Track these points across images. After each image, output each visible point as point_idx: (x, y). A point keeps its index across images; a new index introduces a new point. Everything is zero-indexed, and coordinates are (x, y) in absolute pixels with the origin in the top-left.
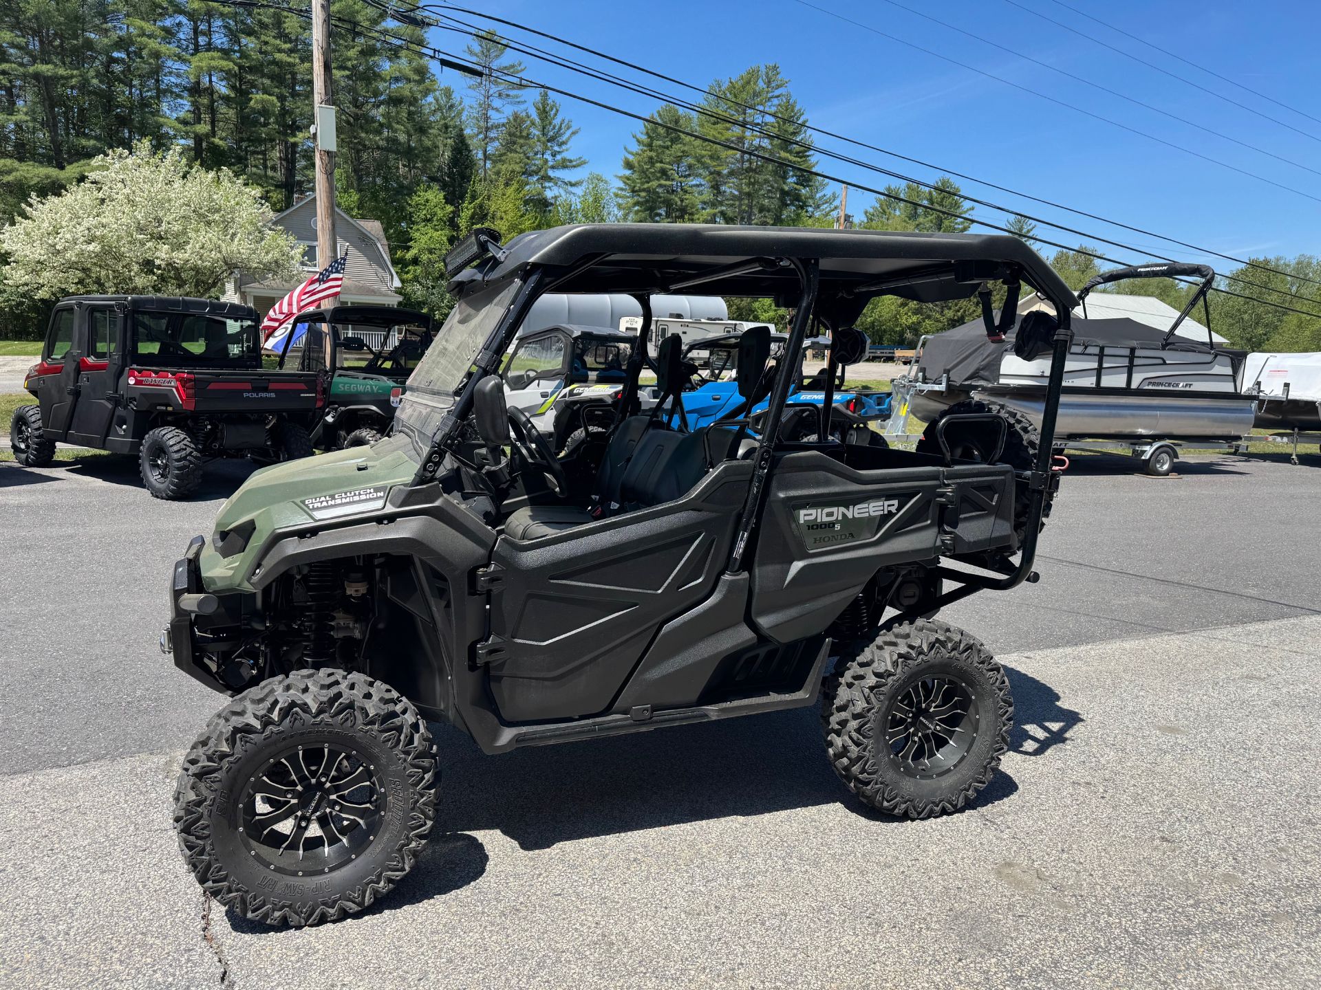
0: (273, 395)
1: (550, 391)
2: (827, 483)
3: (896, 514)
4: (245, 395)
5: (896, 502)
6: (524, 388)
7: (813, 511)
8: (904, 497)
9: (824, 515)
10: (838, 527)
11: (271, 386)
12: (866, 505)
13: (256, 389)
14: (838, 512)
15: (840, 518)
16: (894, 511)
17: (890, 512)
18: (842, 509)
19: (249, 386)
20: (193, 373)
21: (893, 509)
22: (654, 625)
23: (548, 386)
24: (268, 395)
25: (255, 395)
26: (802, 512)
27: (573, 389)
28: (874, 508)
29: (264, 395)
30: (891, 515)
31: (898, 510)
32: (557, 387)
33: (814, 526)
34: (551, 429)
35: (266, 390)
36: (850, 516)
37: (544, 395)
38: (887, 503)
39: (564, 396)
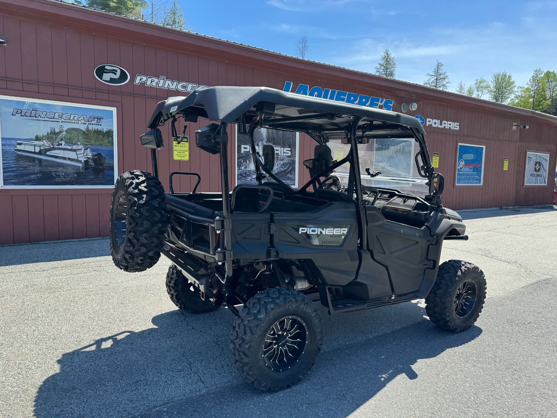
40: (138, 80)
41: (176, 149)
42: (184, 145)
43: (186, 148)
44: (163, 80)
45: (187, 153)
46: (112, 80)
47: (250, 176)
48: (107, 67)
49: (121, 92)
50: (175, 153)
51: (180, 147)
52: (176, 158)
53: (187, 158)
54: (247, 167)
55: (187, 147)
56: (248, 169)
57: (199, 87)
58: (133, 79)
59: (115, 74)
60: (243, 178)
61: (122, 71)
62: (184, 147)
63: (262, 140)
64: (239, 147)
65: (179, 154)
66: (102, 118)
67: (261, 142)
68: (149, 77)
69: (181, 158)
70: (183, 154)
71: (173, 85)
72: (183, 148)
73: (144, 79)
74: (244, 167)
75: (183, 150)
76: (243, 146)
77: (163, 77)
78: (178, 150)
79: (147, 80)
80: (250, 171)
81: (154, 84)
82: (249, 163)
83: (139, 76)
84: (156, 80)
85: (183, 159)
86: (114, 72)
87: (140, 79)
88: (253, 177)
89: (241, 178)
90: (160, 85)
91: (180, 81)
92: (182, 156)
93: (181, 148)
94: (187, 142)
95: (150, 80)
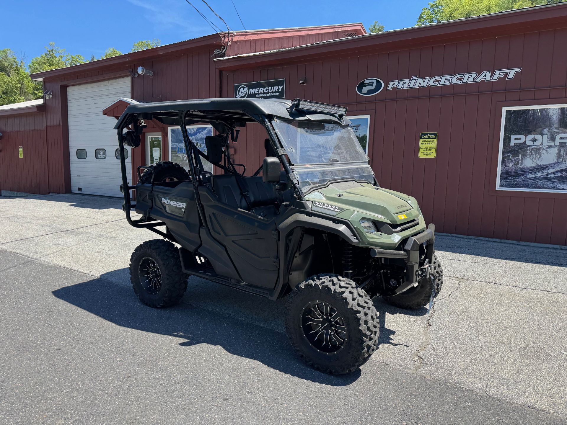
40: (390, 87)
41: (422, 147)
42: (432, 142)
43: (433, 145)
44: (414, 79)
45: (434, 151)
46: (370, 92)
47: (523, 175)
48: (366, 82)
49: (375, 100)
50: (421, 150)
51: (426, 145)
52: (421, 155)
53: (433, 155)
54: (518, 164)
55: (435, 144)
56: (520, 166)
57: (454, 77)
58: (386, 86)
59: (372, 85)
60: (510, 178)
61: (378, 81)
62: (432, 143)
63: (550, 126)
64: (507, 139)
65: (424, 151)
66: (359, 126)
67: (547, 129)
68: (401, 81)
69: (427, 156)
70: (430, 151)
71: (424, 82)
72: (431, 145)
73: (396, 83)
74: (513, 164)
75: (430, 147)
76: (513, 137)
77: (414, 77)
78: (425, 147)
79: (399, 84)
80: (523, 168)
81: (405, 86)
82: (522, 158)
83: (392, 82)
84: (407, 82)
85: (429, 156)
86: (371, 84)
87: (393, 85)
88: (528, 177)
89: (506, 178)
90: (411, 85)
91: (432, 76)
92: (428, 153)
93: (428, 145)
94: (436, 138)
95: (401, 83)
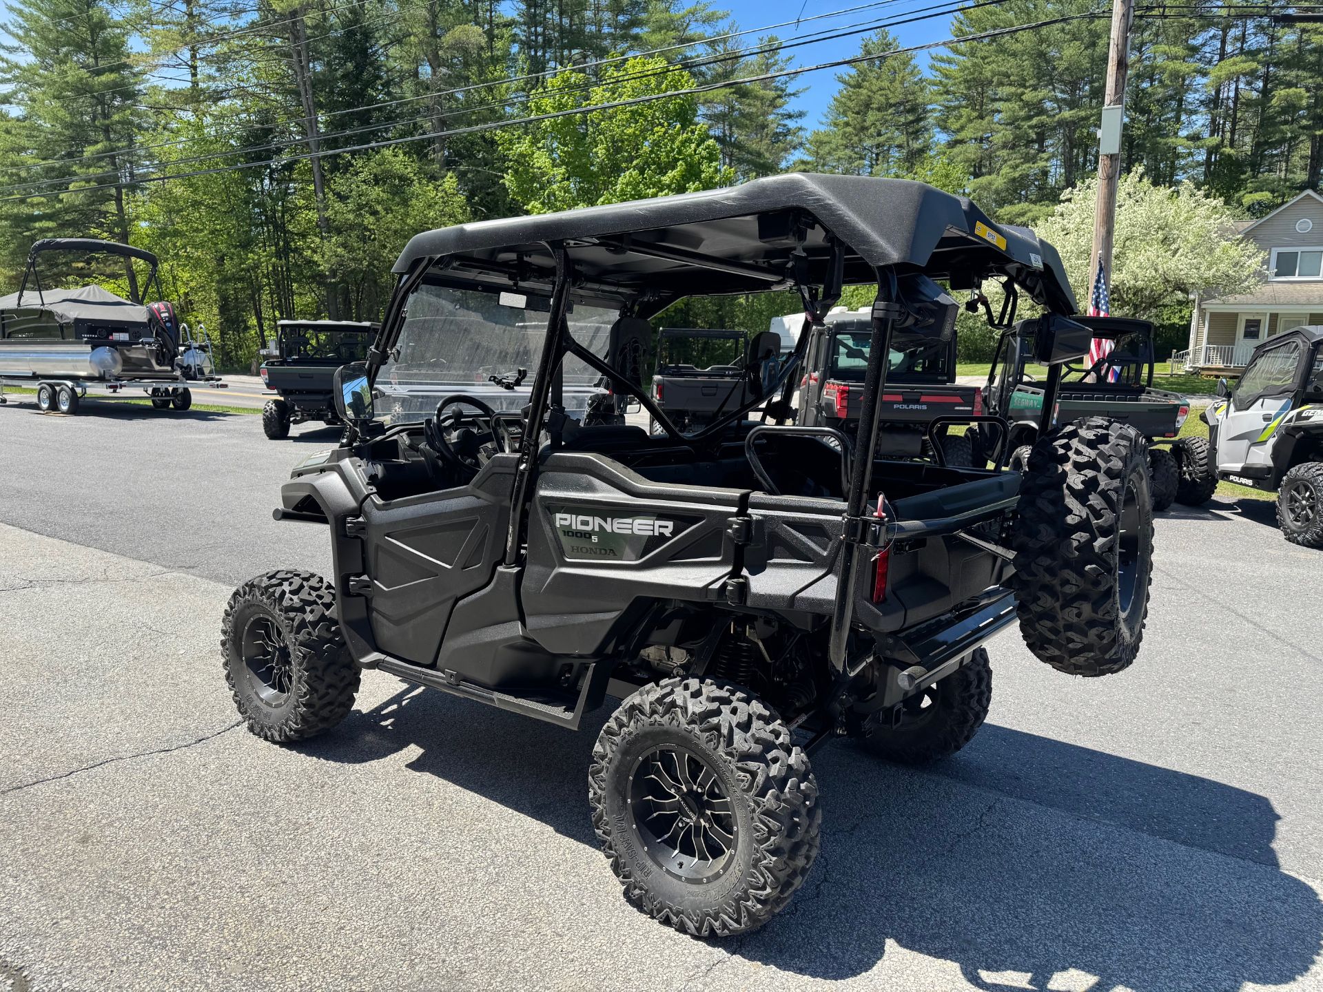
0: (925, 407)
1: (1273, 413)
2: (590, 488)
3: (670, 539)
4: (895, 406)
5: (670, 524)
6: (1248, 409)
7: (567, 516)
8: (682, 519)
9: (579, 523)
10: (595, 539)
11: (923, 399)
12: (630, 521)
13: (905, 402)
14: (594, 523)
15: (597, 529)
16: (668, 535)
17: (662, 534)
18: (598, 520)
19: (900, 398)
20: (849, 386)
21: (667, 532)
22: (451, 598)
23: (1272, 406)
24: (919, 407)
25: (905, 407)
26: (558, 516)
27: (1302, 412)
28: (642, 527)
29: (915, 407)
30: (662, 538)
31: (674, 534)
32: (1283, 408)
33: (569, 532)
34: (1270, 463)
35: (917, 402)
36: (609, 529)
37: (1267, 418)
38: (658, 523)
39: (1290, 420)
